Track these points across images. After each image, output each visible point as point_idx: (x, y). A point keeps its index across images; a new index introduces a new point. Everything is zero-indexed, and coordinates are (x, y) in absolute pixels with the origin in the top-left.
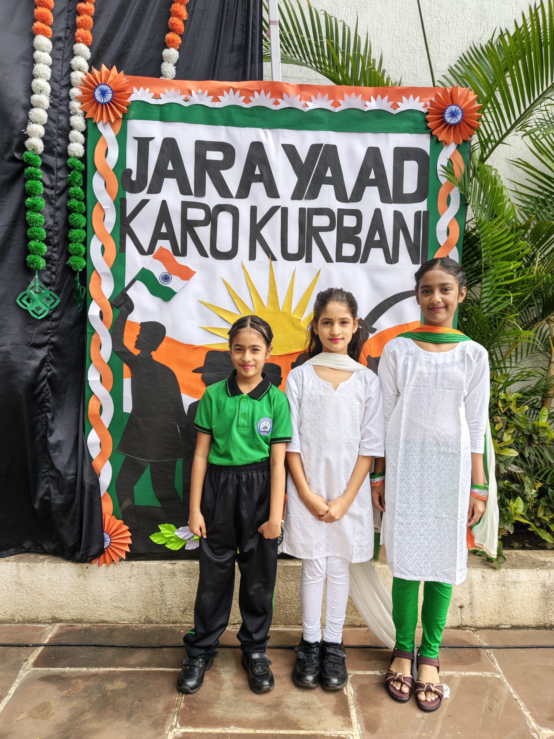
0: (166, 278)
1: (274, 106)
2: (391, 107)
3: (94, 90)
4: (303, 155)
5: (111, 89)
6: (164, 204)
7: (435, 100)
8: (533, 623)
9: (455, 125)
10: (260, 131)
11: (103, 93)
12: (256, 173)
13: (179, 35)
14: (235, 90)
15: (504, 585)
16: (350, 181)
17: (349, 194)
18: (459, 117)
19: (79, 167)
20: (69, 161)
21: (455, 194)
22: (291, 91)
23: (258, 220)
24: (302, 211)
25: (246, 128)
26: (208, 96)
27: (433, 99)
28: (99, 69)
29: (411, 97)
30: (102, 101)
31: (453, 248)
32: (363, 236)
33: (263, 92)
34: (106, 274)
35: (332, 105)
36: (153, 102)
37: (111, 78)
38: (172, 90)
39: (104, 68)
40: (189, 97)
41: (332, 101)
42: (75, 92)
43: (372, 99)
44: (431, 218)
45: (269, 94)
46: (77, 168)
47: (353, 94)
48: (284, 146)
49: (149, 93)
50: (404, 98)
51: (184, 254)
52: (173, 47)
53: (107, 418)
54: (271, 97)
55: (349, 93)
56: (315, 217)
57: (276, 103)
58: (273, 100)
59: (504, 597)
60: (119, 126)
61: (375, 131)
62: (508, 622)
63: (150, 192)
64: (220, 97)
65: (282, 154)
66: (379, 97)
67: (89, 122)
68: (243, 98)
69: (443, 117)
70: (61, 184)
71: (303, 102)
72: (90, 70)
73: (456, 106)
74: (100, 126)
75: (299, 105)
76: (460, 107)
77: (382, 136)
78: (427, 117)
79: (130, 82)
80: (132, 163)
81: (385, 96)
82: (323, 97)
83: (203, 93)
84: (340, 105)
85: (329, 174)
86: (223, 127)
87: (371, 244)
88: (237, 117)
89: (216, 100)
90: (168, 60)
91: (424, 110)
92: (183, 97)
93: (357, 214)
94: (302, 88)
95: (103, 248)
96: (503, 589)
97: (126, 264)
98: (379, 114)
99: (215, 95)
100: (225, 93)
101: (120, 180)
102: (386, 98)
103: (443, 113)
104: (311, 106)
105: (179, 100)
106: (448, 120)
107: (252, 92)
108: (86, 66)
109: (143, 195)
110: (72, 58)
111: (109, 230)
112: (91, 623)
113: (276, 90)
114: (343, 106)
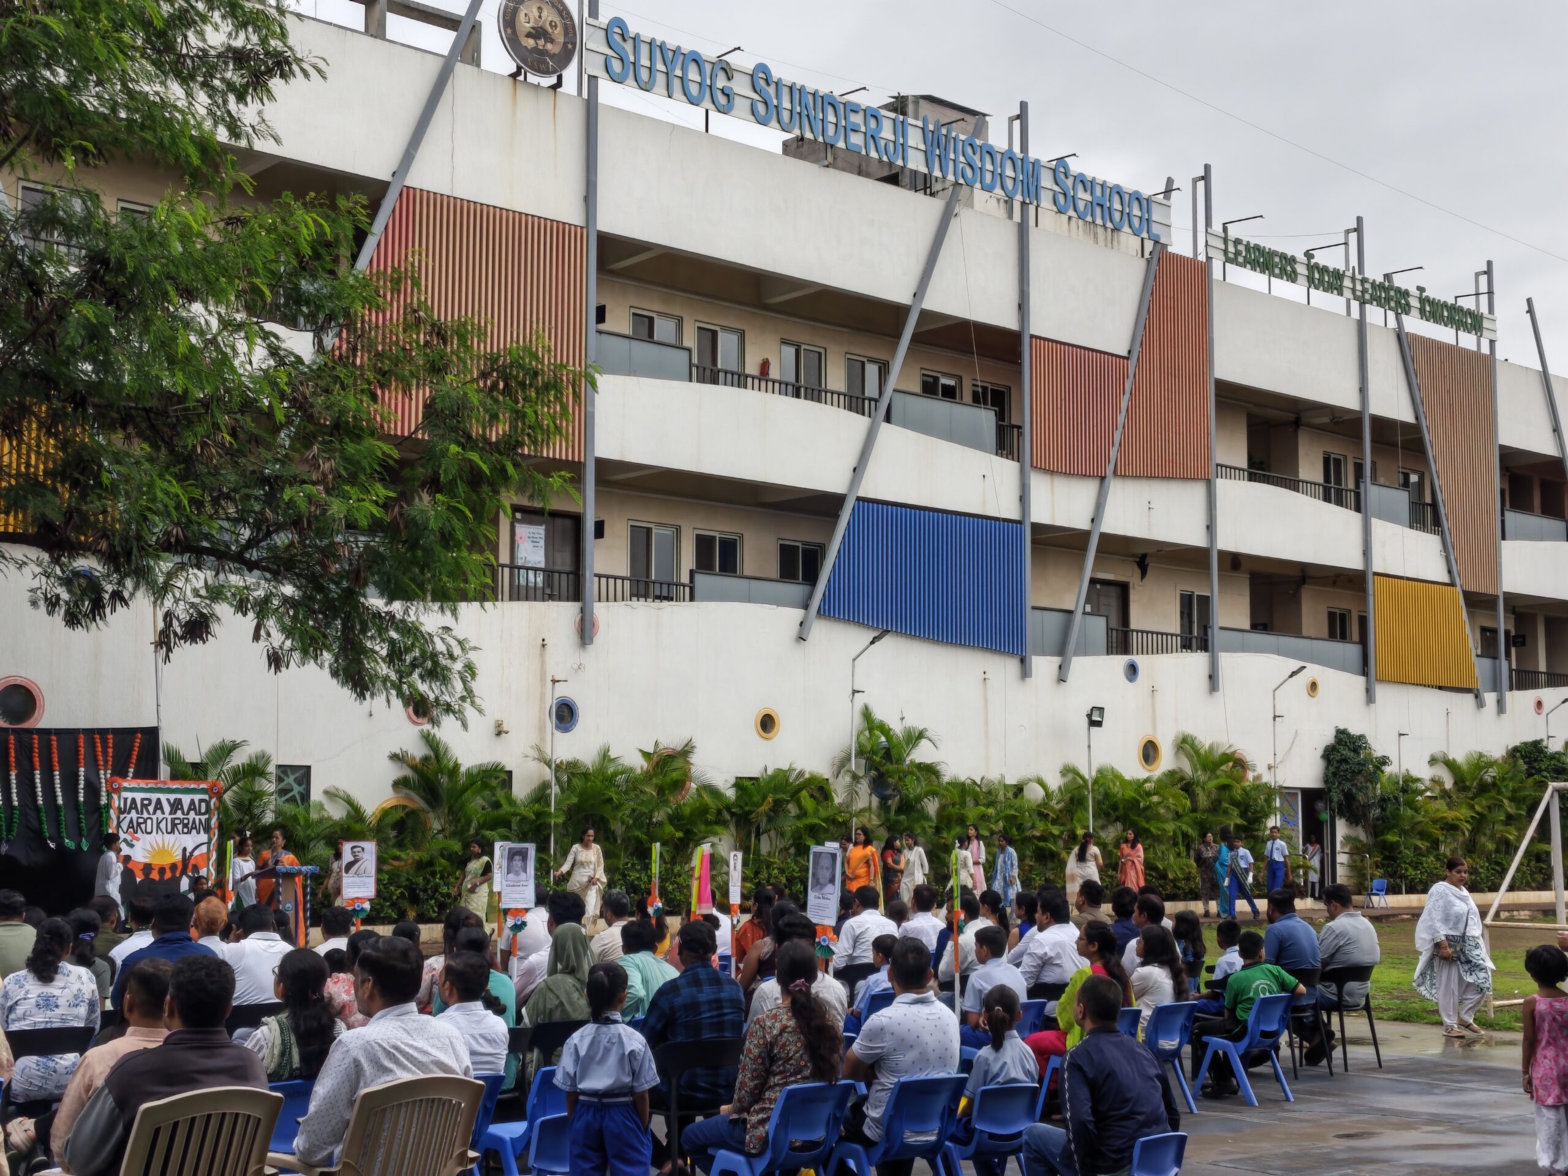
0: (132, 841)
6: (131, 818)
14: (153, 782)
17: (186, 813)
21: (216, 813)
22: (167, 783)
24: (172, 818)
31: (216, 827)
35: (181, 786)
36: (128, 786)
44: (209, 819)
51: (137, 833)
55: (185, 783)
73: (217, 787)
77: (195, 795)
80: (122, 806)
85: (180, 807)
87: (192, 828)
93: (188, 819)
99: (147, 784)
104: (174, 787)
109: (125, 815)
113: (164, 783)
114: (184, 787)
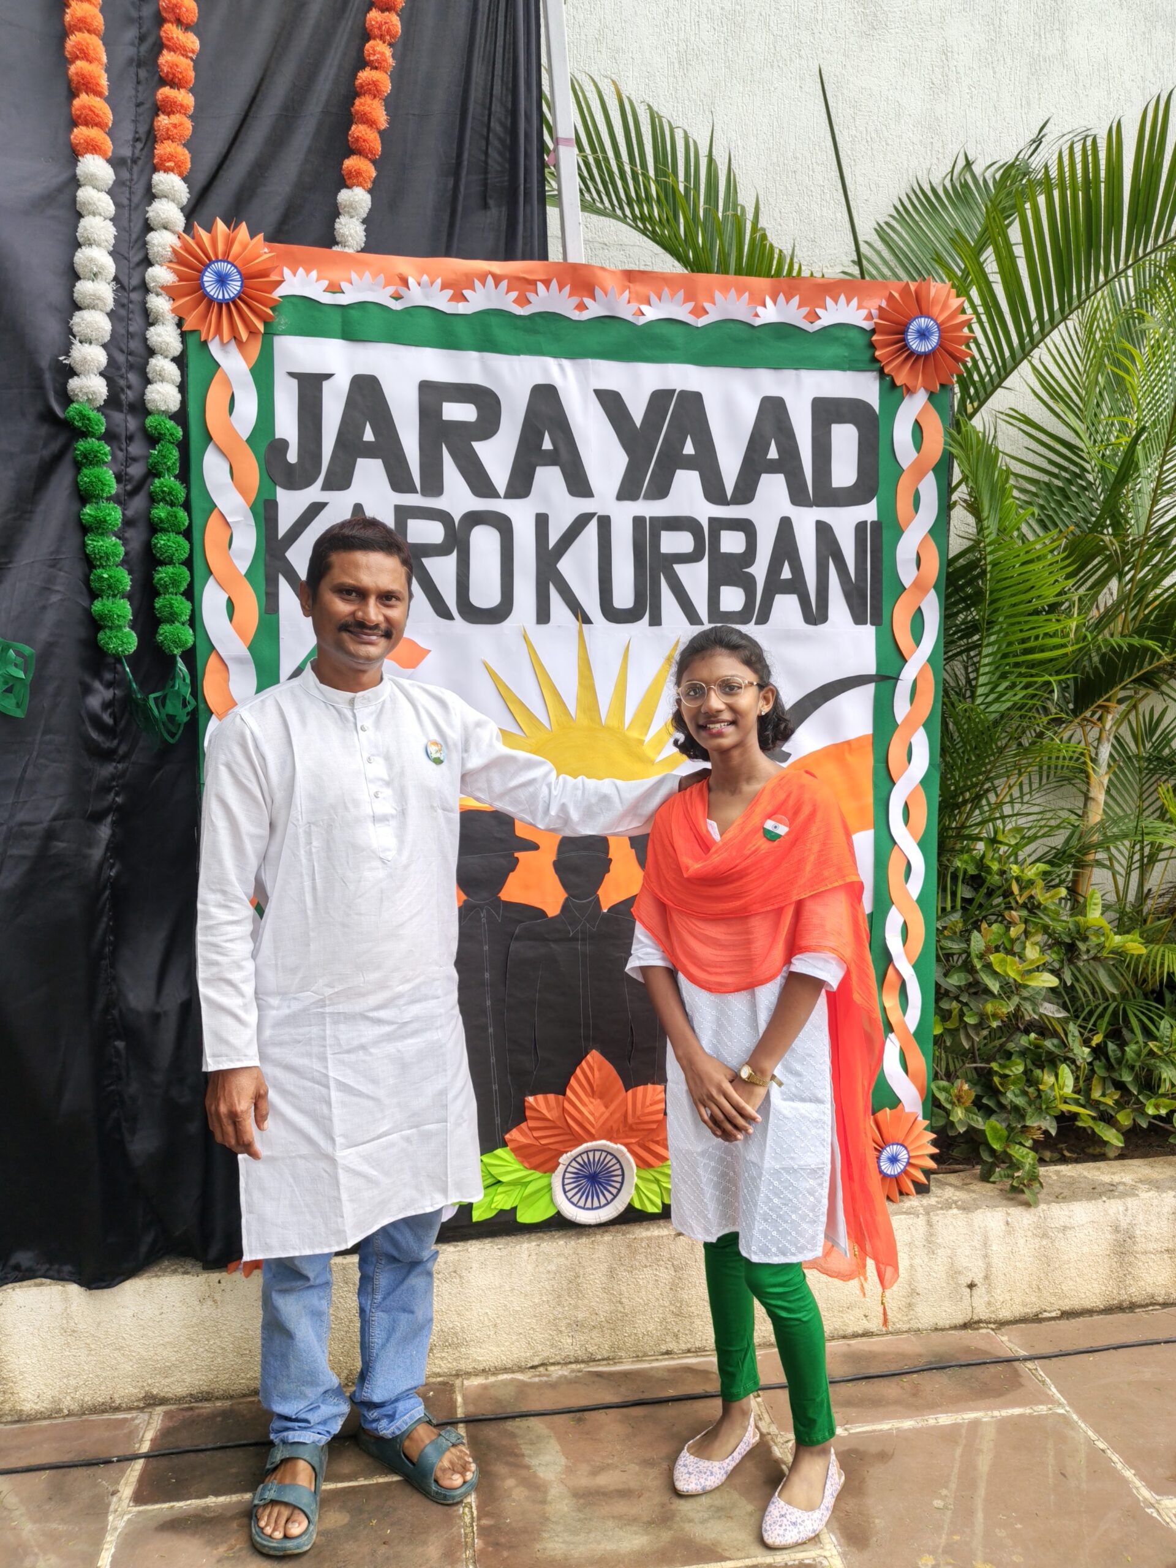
1: (577, 312)
2: (805, 317)
3: (201, 272)
4: (637, 411)
5: (239, 272)
7: (888, 305)
8: (1098, 1302)
9: (926, 356)
10: (551, 363)
11: (222, 280)
12: (544, 447)
13: (370, 160)
15: (1045, 1235)
16: (730, 464)
18: (935, 339)
19: (171, 435)
20: (150, 421)
21: (929, 490)
22: (611, 283)
23: (552, 542)
24: (638, 522)
25: (522, 357)
26: (442, 289)
27: (884, 304)
28: (209, 228)
29: (842, 298)
30: (220, 297)
31: (927, 591)
32: (759, 570)
33: (554, 284)
34: (239, 660)
35: (691, 312)
36: (327, 298)
37: (236, 248)
38: (367, 274)
39: (220, 226)
40: (403, 291)
41: (690, 305)
42: (161, 274)
43: (768, 301)
44: (886, 535)
45: (567, 289)
46: (168, 437)
47: (733, 291)
48: (597, 392)
49: (318, 280)
50: (829, 301)
52: (359, 185)
54: (571, 295)
55: (725, 289)
56: (665, 535)
57: (582, 307)
58: (575, 300)
59: (1046, 1260)
60: (255, 349)
61: (776, 365)
62: (1054, 1305)
63: (327, 486)
64: (467, 293)
65: (596, 408)
66: (781, 297)
67: (192, 341)
68: (514, 295)
69: (904, 340)
70: (136, 471)
71: (634, 306)
72: (188, 229)
73: (928, 316)
74: (214, 347)
75: (626, 311)
76: (935, 321)
77: (789, 374)
78: (874, 338)
79: (277, 256)
80: (287, 426)
81: (792, 297)
82: (673, 296)
83: (432, 283)
84: (707, 313)
85: (689, 449)
86: (474, 354)
87: (774, 586)
88: (501, 334)
89: (459, 297)
90: (349, 213)
91: (867, 325)
92: (391, 290)
94: (631, 276)
95: (231, 606)
96: (1044, 1242)
97: (282, 635)
98: (782, 331)
99: (457, 288)
100: (477, 283)
101: (263, 462)
102: (796, 300)
103: (903, 331)
104: (651, 313)
105: (382, 296)
106: (915, 345)
107: (533, 283)
108: (179, 220)
109: (314, 493)
110: (150, 204)
111: (243, 566)
112: (232, 1397)
113: (581, 280)
114: (713, 316)
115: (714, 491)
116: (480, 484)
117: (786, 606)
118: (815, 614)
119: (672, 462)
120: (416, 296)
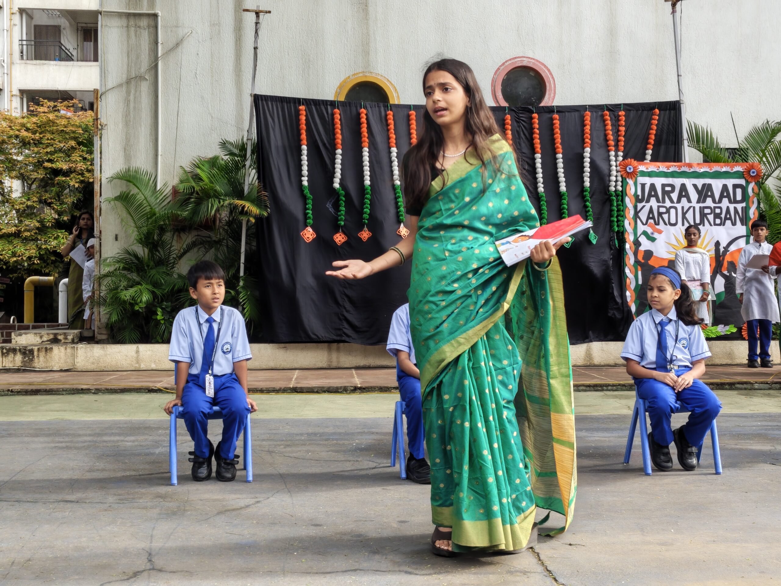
0: (652, 234)
1: (689, 171)
2: (731, 170)
3: (626, 168)
4: (700, 188)
5: (632, 167)
6: (651, 207)
7: (746, 167)
9: (754, 176)
10: (684, 179)
11: (630, 169)
12: (683, 194)
13: (652, 145)
14: (675, 166)
16: (717, 196)
17: (717, 201)
18: (756, 173)
19: (620, 195)
20: (617, 193)
21: (755, 200)
22: (695, 166)
23: (685, 211)
24: (700, 207)
25: (679, 179)
26: (665, 168)
29: (738, 166)
32: (723, 216)
33: (685, 166)
34: (631, 233)
36: (646, 170)
37: (632, 163)
38: (653, 166)
39: (628, 159)
40: (658, 168)
41: (708, 169)
43: (724, 167)
44: (747, 209)
45: (687, 167)
48: (693, 184)
49: (643, 167)
50: (735, 167)
51: (658, 224)
52: (650, 149)
53: (633, 286)
55: (716, 166)
56: (705, 210)
58: (688, 169)
60: (634, 180)
61: (725, 178)
63: (646, 202)
64: (670, 168)
65: (692, 187)
66: (726, 166)
67: (624, 179)
68: (677, 168)
69: (749, 174)
71: (698, 169)
73: (754, 169)
74: (627, 180)
76: (756, 170)
77: (728, 180)
78: (744, 173)
79: (638, 164)
80: (639, 193)
82: (705, 167)
83: (663, 167)
84: (712, 170)
85: (709, 194)
86: (671, 179)
87: (726, 219)
88: (676, 175)
90: (648, 154)
91: (742, 171)
93: (720, 208)
94: (698, 164)
95: (629, 223)
97: (638, 229)
98: (726, 172)
99: (668, 168)
101: (635, 199)
102: (729, 167)
103: (749, 172)
104: (702, 170)
105: (654, 169)
106: (752, 174)
107: (681, 166)
108: (621, 159)
109: (643, 204)
110: (618, 157)
111: (631, 216)
113: (690, 165)
114: (714, 170)
115: (714, 201)
116: (672, 201)
117: (728, 222)
118: (734, 224)
119: (706, 196)
120: (661, 169)
